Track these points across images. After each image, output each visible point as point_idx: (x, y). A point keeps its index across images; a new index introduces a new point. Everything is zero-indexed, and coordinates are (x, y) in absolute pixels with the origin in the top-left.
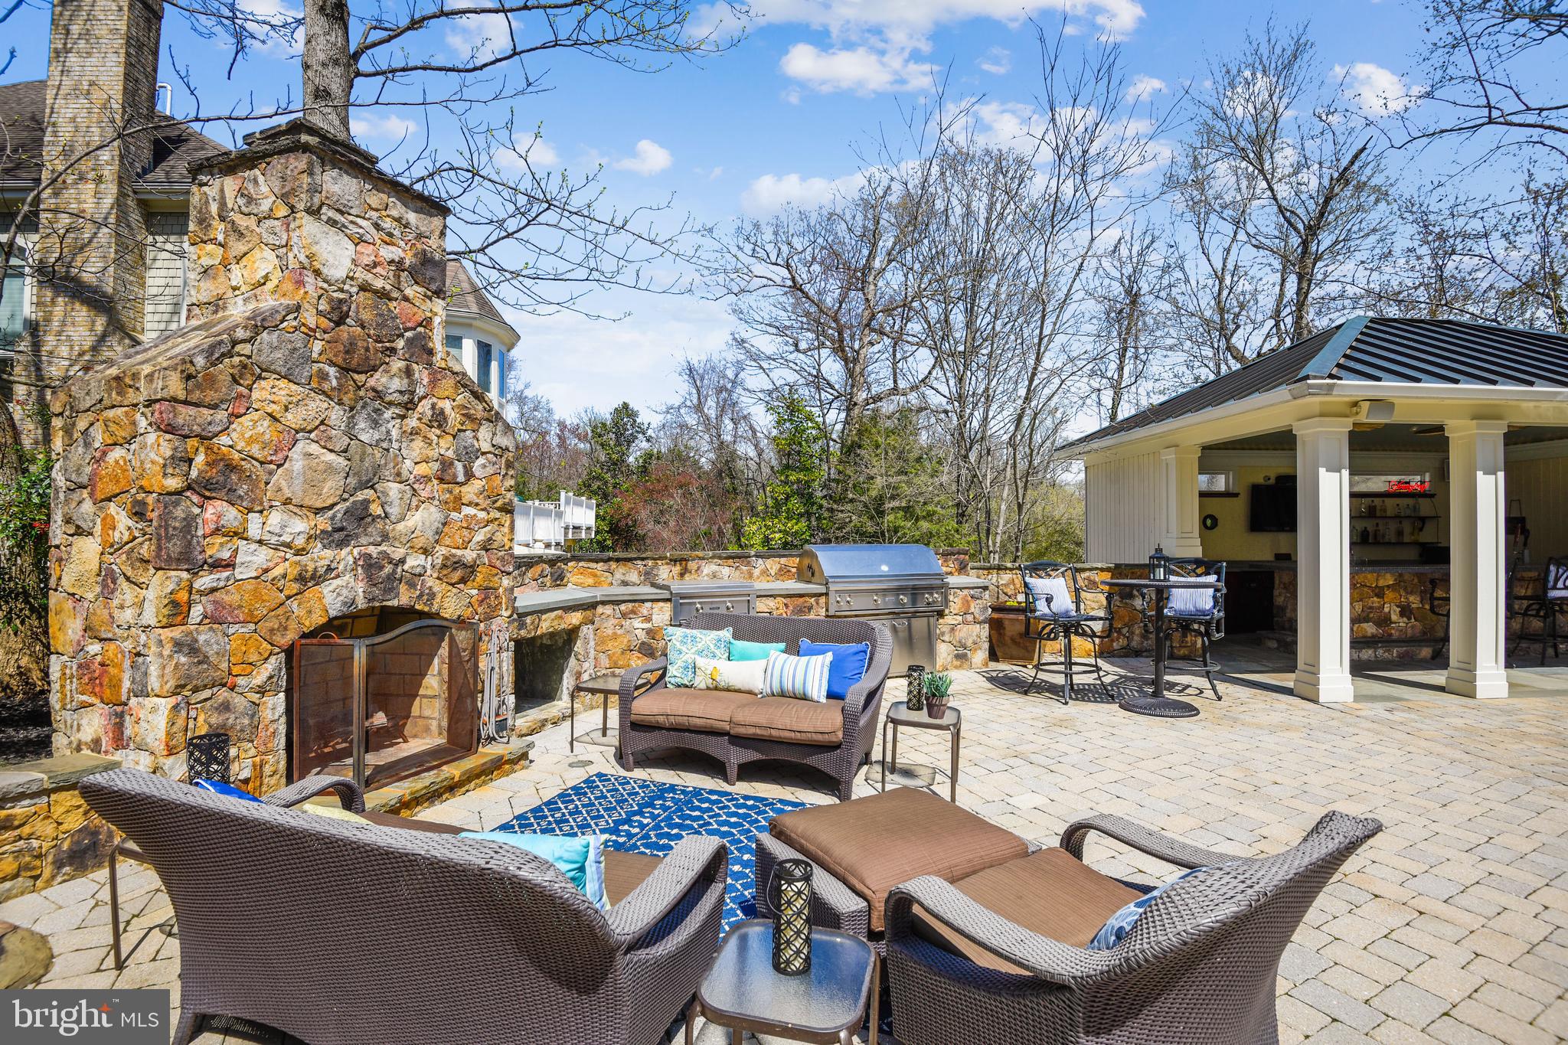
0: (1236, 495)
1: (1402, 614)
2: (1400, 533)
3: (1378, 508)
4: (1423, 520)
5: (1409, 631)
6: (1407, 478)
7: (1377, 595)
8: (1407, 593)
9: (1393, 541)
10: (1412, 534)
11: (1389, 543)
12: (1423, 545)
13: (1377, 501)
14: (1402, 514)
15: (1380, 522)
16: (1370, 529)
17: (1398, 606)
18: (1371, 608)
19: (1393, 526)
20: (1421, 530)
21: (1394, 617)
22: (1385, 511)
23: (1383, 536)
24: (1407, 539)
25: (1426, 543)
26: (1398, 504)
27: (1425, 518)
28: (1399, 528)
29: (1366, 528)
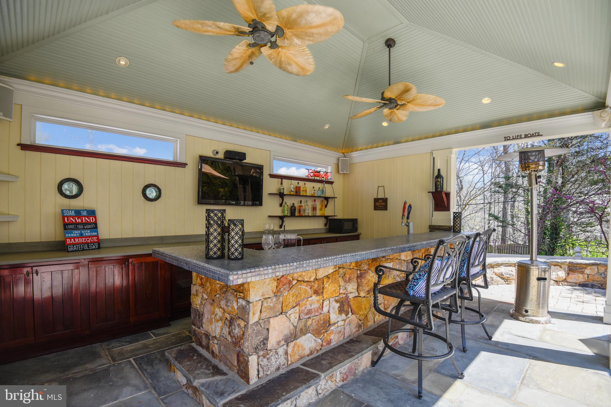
0: (183, 165)
1: (341, 310)
2: (314, 209)
3: (302, 189)
4: (327, 199)
5: (347, 329)
6: (318, 169)
7: (316, 292)
8: (345, 281)
9: (310, 215)
10: (321, 209)
11: (308, 216)
12: (326, 217)
13: (301, 183)
14: (316, 195)
15: (303, 199)
16: (296, 205)
17: (337, 301)
18: (309, 312)
19: (310, 203)
20: (326, 206)
21: (334, 317)
22: (306, 191)
23: (304, 211)
24: (318, 213)
25: (329, 216)
26: (313, 187)
27: (329, 198)
28: (313, 205)
29: (293, 204)
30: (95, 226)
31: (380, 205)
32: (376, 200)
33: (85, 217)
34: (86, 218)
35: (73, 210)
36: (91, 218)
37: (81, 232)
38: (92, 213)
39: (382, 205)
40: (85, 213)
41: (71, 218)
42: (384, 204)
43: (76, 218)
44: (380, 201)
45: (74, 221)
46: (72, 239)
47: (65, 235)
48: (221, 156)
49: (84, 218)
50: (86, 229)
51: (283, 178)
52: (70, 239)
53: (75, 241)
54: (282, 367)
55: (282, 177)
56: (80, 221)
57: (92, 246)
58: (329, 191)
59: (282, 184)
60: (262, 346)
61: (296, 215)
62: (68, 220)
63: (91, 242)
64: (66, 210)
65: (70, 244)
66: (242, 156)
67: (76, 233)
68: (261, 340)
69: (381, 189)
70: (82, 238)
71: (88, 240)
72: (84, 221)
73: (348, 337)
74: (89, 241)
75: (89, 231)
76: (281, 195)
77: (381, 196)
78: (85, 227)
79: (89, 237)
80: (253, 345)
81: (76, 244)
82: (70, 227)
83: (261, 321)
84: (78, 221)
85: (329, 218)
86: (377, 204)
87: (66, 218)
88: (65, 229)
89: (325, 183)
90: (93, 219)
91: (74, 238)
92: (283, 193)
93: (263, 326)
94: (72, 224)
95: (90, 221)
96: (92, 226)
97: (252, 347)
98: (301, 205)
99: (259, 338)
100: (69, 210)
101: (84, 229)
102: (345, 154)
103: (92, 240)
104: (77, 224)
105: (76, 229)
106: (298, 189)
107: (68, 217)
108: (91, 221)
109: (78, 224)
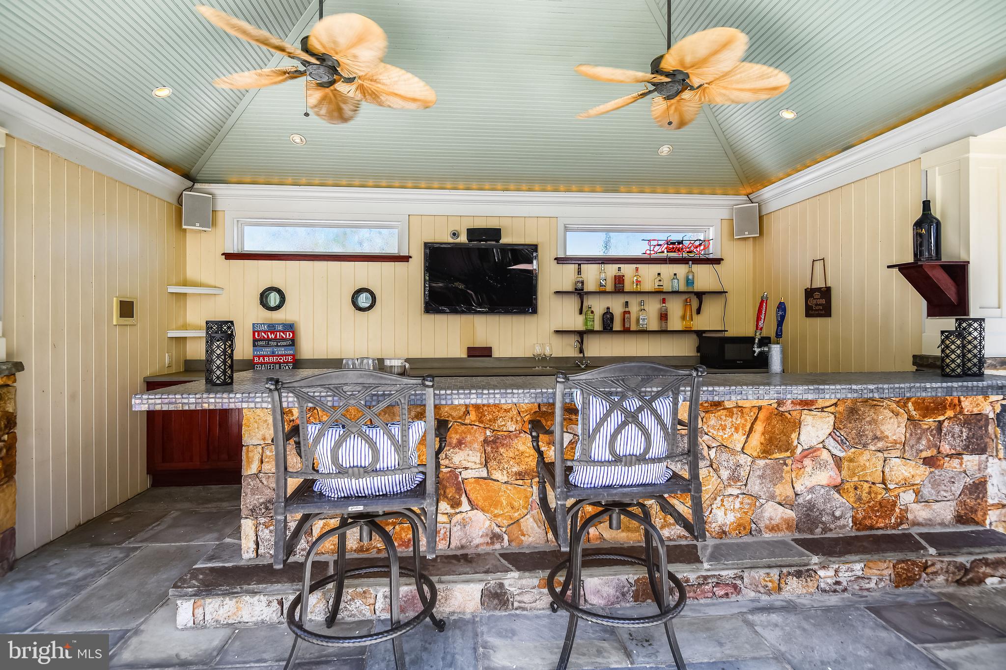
0: (406, 259)
2: (664, 316)
3: (628, 280)
4: (700, 295)
5: (456, 533)
9: (652, 329)
10: (684, 318)
11: (648, 332)
12: (699, 333)
13: (628, 270)
14: (667, 289)
15: (633, 300)
16: (616, 311)
19: (653, 307)
20: (699, 311)
22: (639, 283)
23: (637, 321)
24: (676, 323)
25: (705, 332)
26: (659, 274)
27: (704, 293)
28: (661, 309)
29: (608, 308)
30: (293, 342)
31: (817, 305)
32: (810, 293)
33: (280, 331)
34: (281, 333)
35: (266, 324)
36: (288, 333)
37: (273, 349)
38: (290, 327)
39: (820, 305)
40: (280, 328)
41: (263, 334)
42: (823, 301)
43: (269, 333)
44: (817, 295)
45: (266, 337)
46: (261, 358)
47: (254, 353)
48: (463, 239)
49: (278, 333)
50: (280, 346)
51: (582, 262)
52: (259, 357)
53: (264, 359)
54: (300, 553)
55: (580, 261)
56: (273, 337)
57: (285, 366)
58: (704, 278)
59: (579, 272)
60: (263, 511)
61: (614, 329)
62: (258, 336)
63: (284, 362)
64: (258, 324)
65: (258, 363)
66: (495, 233)
67: (267, 351)
68: (261, 501)
69: (819, 266)
70: (273, 356)
71: (280, 359)
72: (278, 337)
73: (457, 548)
74: (281, 361)
75: (283, 349)
76: (580, 292)
77: (819, 283)
78: (279, 344)
79: (282, 356)
80: (248, 505)
81: (265, 363)
82: (260, 343)
83: (261, 474)
84: (270, 337)
85: (704, 335)
86: (812, 302)
87: (256, 333)
88: (254, 346)
89: (692, 264)
90: (289, 334)
91: (264, 356)
92: (582, 290)
93: (265, 483)
94: (264, 339)
95: (286, 336)
96: (288, 343)
97: (247, 507)
98: (627, 310)
99: (257, 497)
100: (261, 324)
101: (277, 346)
102: (751, 196)
103: (286, 359)
104: (269, 340)
105: (268, 346)
106: (619, 280)
107: (258, 332)
108: (288, 337)
109: (271, 340)
